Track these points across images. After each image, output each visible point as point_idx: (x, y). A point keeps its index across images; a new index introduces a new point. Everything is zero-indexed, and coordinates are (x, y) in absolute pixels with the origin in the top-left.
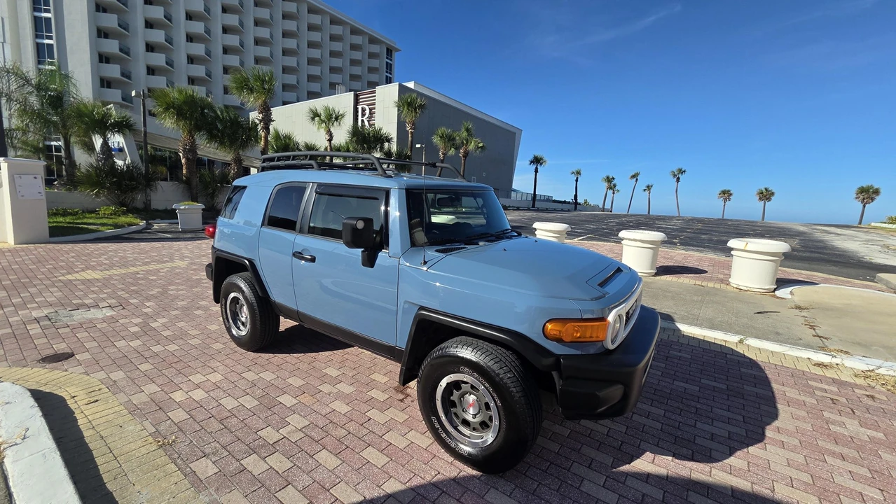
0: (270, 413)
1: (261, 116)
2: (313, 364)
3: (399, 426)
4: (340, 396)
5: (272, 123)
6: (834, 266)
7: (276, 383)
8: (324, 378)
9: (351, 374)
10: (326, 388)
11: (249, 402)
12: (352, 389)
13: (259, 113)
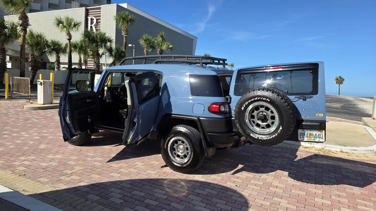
0: (65, 166)
1: (21, 21)
2: (81, 152)
3: (125, 167)
4: (96, 161)
5: (29, 27)
6: (349, 115)
7: (64, 158)
8: (87, 156)
9: (100, 155)
10: (89, 159)
11: (54, 164)
12: (101, 159)
13: (20, 20)
